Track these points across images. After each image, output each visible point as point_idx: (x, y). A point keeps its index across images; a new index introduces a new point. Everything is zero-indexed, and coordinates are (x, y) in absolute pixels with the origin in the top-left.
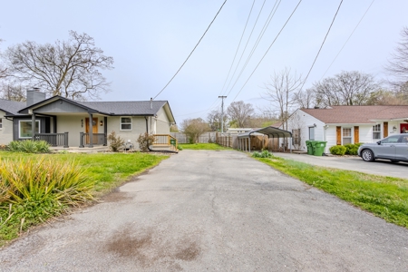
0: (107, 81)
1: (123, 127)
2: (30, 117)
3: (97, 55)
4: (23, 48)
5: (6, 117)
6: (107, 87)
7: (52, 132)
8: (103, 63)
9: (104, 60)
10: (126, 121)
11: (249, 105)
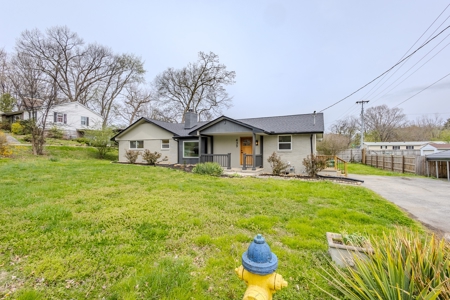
0: (229, 96)
1: (281, 147)
2: (197, 138)
3: (221, 71)
4: (166, 75)
5: (174, 138)
6: (228, 103)
7: (209, 152)
8: (226, 78)
9: (227, 75)
10: (285, 140)
11: (395, 110)
